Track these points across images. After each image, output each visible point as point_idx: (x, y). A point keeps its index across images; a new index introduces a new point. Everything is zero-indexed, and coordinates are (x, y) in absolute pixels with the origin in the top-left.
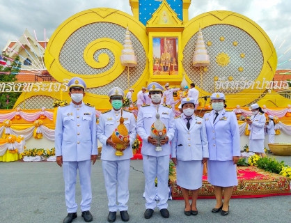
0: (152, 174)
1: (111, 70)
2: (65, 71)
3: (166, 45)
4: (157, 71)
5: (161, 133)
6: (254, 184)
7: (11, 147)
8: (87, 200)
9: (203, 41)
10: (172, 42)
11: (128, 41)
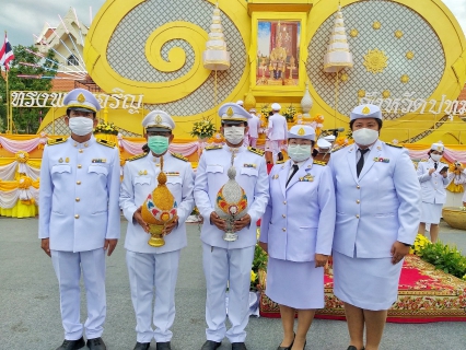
0: (217, 278)
1: (188, 75)
2: (116, 75)
3: (280, 35)
4: (263, 79)
5: (233, 210)
6: (413, 298)
7: (23, 194)
8: (97, 320)
9: (343, 29)
10: (291, 29)
11: (216, 26)
